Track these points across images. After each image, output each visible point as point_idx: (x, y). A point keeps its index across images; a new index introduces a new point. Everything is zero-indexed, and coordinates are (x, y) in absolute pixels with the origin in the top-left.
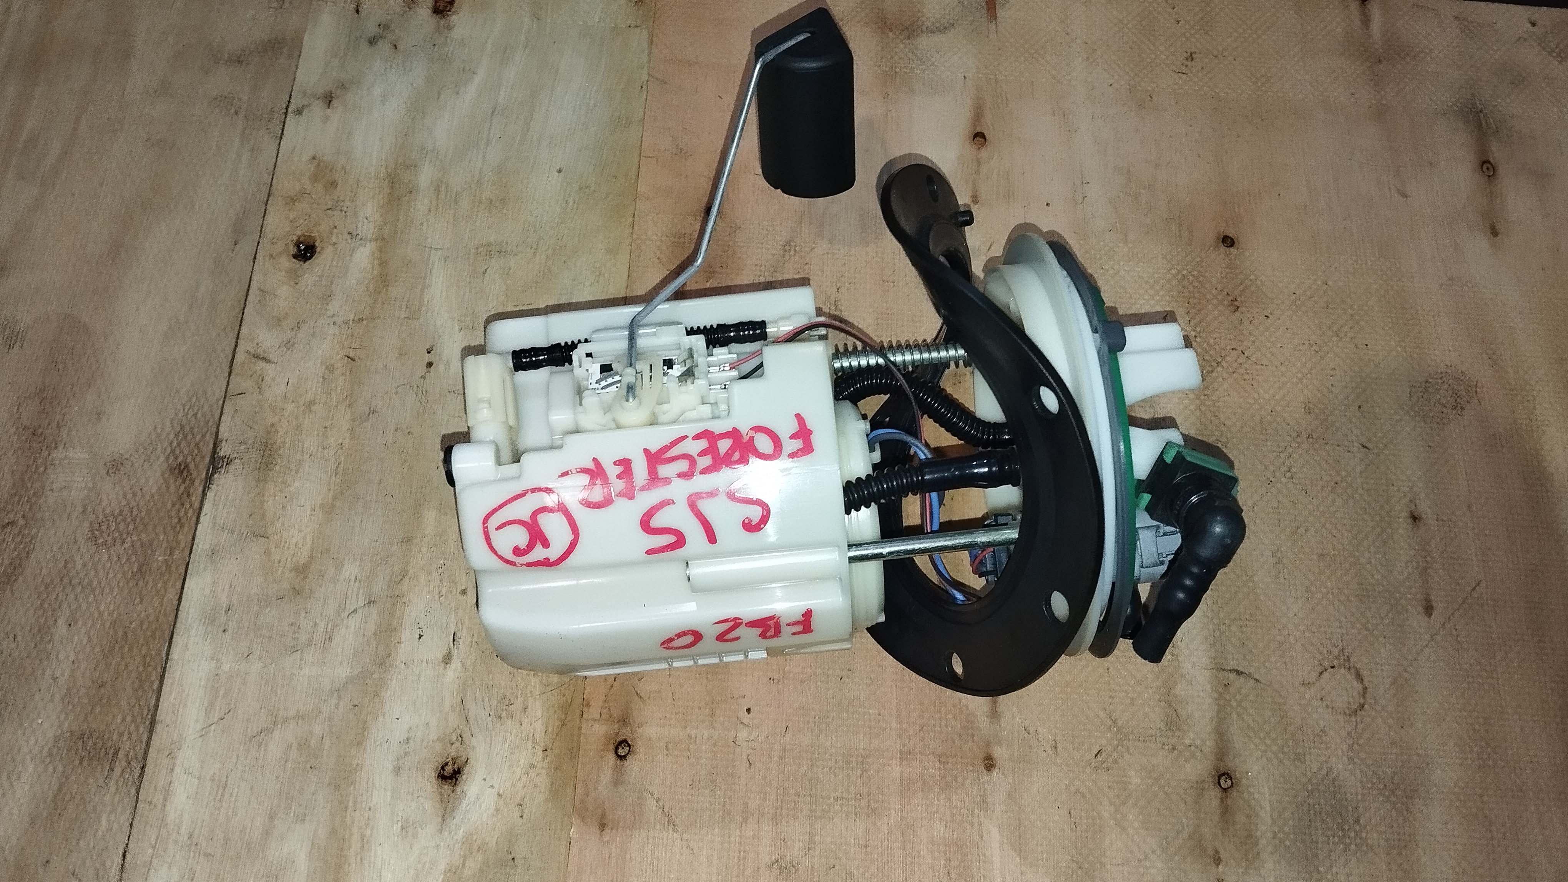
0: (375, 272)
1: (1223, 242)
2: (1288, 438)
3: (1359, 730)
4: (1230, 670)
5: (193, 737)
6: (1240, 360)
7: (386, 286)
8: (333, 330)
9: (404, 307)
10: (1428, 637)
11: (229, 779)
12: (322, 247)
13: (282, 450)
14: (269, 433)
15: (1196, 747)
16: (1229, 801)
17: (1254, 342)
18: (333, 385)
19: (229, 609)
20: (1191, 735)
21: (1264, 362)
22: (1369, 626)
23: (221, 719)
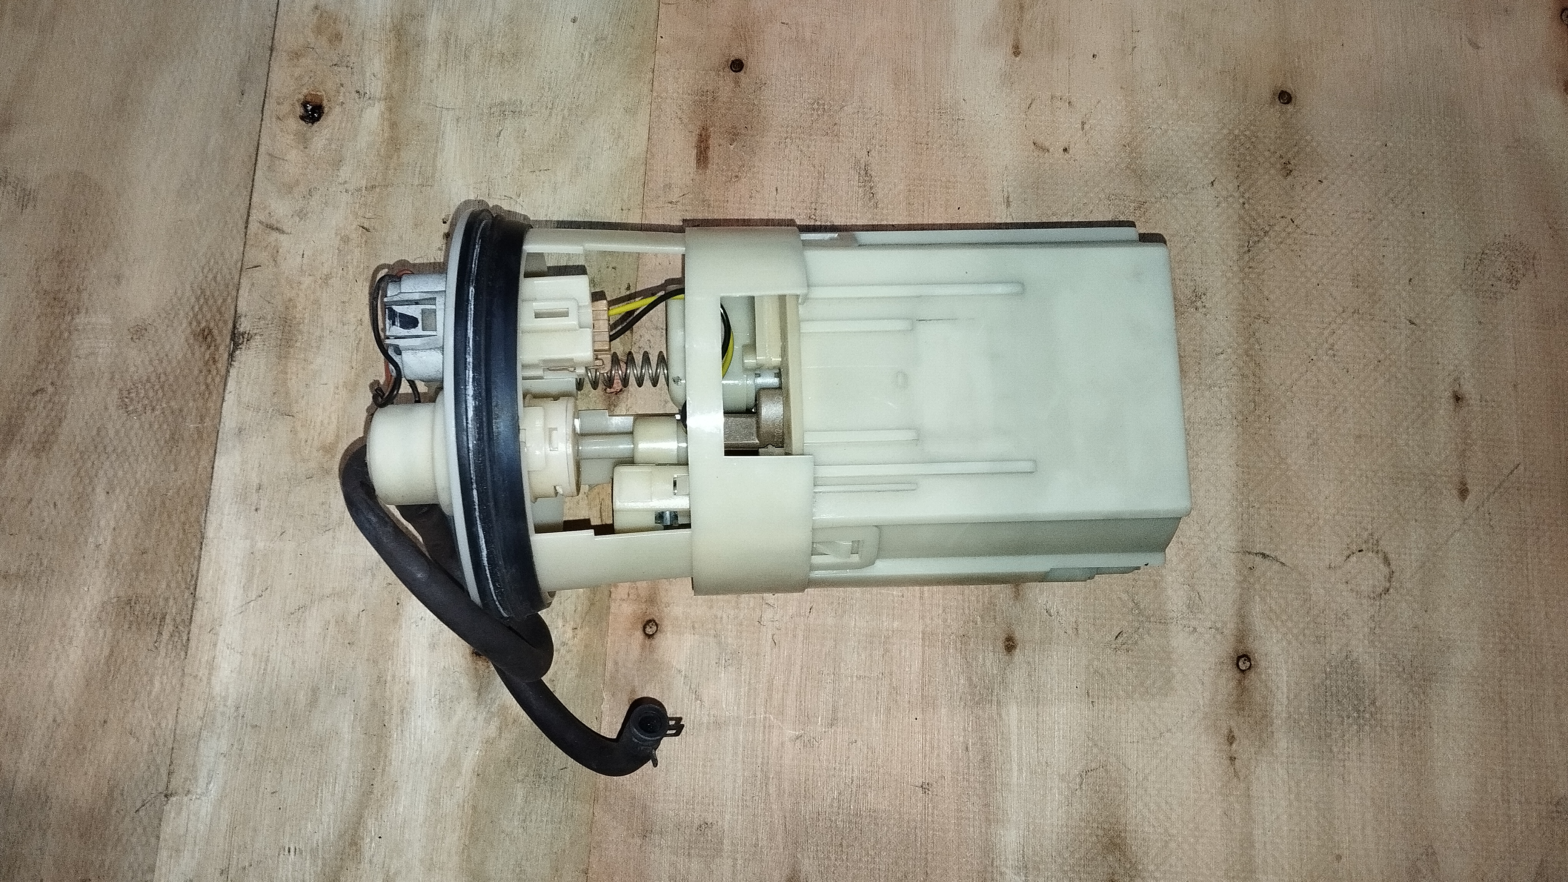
0: (387, 135)
1: (1279, 97)
2: (1333, 314)
3: (1382, 613)
4: (1256, 554)
5: (233, 614)
6: (1289, 230)
7: (398, 150)
8: (345, 198)
9: (417, 172)
10: (1458, 521)
11: (271, 655)
12: (330, 108)
13: (301, 326)
14: (287, 308)
15: (1217, 629)
16: (1246, 682)
17: (1305, 209)
18: (349, 257)
19: (259, 488)
20: (1213, 617)
21: (1314, 232)
22: (1402, 509)
23: (260, 596)
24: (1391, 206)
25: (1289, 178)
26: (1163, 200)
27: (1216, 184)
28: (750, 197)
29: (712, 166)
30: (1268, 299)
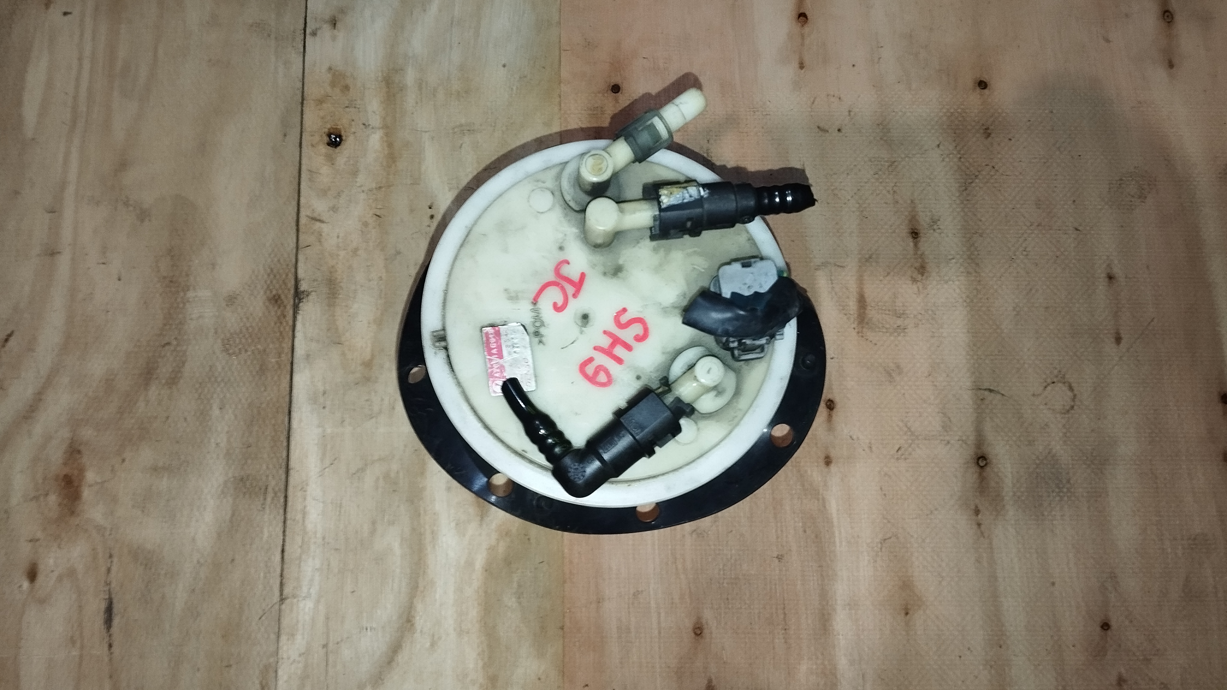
0: (386, 152)
1: (979, 85)
2: (1025, 228)
3: (1071, 423)
4: (986, 389)
5: (315, 477)
6: (992, 173)
7: (394, 162)
8: (363, 196)
9: (409, 177)
10: (1117, 359)
11: (343, 502)
12: (346, 136)
13: (342, 284)
14: (331, 272)
15: (963, 441)
16: (984, 474)
17: (1001, 159)
18: (369, 236)
19: (324, 393)
20: (960, 433)
21: (1008, 173)
22: (1078, 353)
23: (332, 464)
24: (1058, 153)
25: (990, 139)
26: (907, 159)
27: (941, 147)
30: (981, 221)
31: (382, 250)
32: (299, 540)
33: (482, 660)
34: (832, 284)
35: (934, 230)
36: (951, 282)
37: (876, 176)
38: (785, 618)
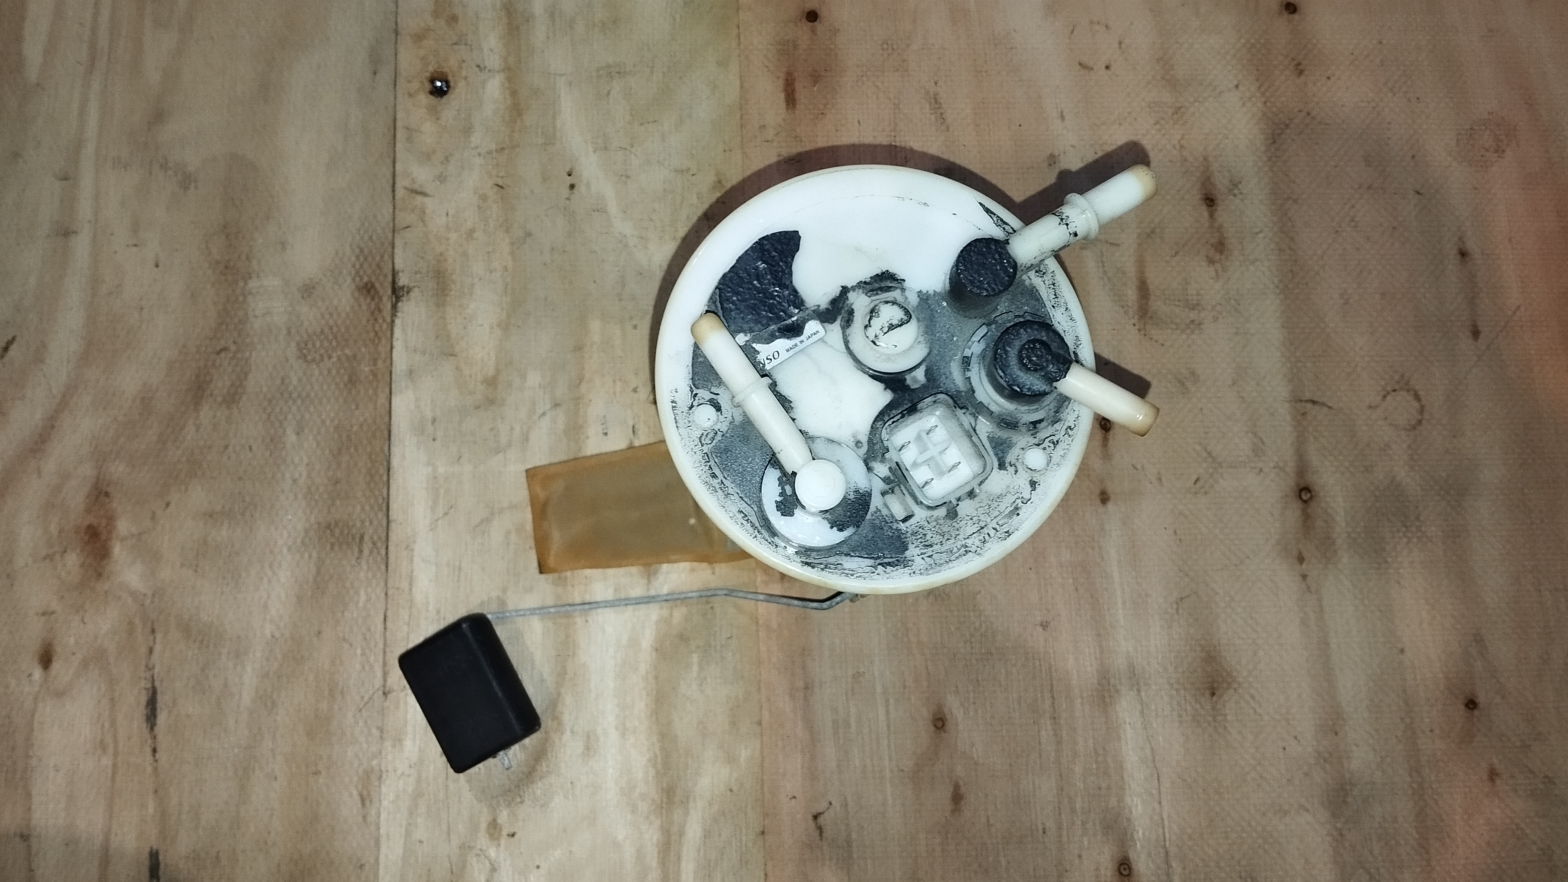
0: (509, 102)
1: (1286, 9)
2: (1352, 191)
3: (1418, 442)
4: (1307, 401)
5: (424, 532)
6: (1307, 121)
7: (520, 114)
8: (478, 161)
9: (540, 134)
10: (1475, 358)
11: (462, 564)
12: (455, 83)
13: (453, 277)
14: (439, 261)
15: (1281, 468)
16: (1309, 510)
17: (1318, 103)
18: (489, 212)
19: (434, 420)
20: (1276, 459)
21: (1328, 121)
22: (1425, 353)
23: (446, 514)
24: (1391, 94)
25: (1303, 78)
26: (1197, 104)
27: (1241, 88)
28: (837, 131)
29: (800, 106)
30: (1294, 182)
31: (507, 231)
32: (404, 614)
33: (654, 766)
34: (1104, 266)
35: (1235, 195)
36: (1258, 263)
37: (1158, 127)
38: (1053, 703)
